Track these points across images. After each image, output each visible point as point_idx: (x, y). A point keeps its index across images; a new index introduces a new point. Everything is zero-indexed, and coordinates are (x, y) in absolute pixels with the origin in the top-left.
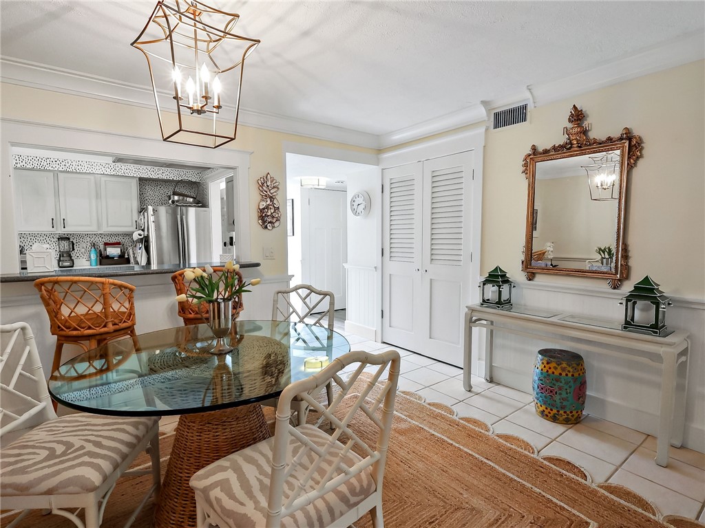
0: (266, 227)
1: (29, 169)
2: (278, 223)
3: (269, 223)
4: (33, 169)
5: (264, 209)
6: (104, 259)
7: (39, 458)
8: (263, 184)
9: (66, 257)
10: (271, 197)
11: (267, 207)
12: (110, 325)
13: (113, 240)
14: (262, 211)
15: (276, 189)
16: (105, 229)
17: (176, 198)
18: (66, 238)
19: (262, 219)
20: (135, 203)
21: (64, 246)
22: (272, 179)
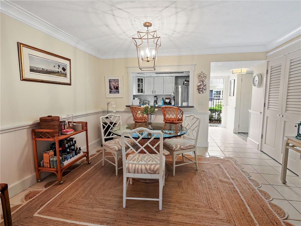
0: (200, 93)
1: (148, 77)
2: (205, 91)
3: (201, 91)
4: (149, 77)
5: (199, 86)
6: (165, 103)
7: (113, 143)
8: (199, 76)
9: (156, 102)
10: (202, 81)
11: (201, 85)
12: (143, 120)
13: (168, 97)
14: (198, 86)
15: (205, 78)
16: (165, 94)
17: (186, 82)
18: (156, 97)
19: (199, 89)
20: (174, 85)
21: (155, 99)
22: (204, 74)
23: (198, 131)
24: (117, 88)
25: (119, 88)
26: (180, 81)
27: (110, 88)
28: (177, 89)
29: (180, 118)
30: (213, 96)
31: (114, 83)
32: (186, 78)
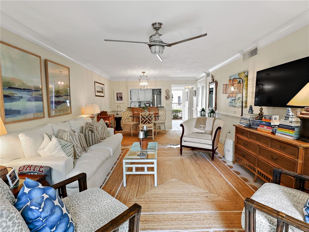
0: (167, 100)
2: (169, 99)
8: (166, 91)
10: (168, 94)
13: (148, 102)
14: (166, 96)
15: (169, 92)
16: (146, 100)
17: (159, 93)
18: (140, 102)
19: (166, 98)
20: (152, 94)
21: (139, 103)
22: (168, 90)
23: (166, 116)
24: (121, 98)
25: (123, 98)
26: (156, 92)
27: (117, 97)
28: (154, 97)
29: (157, 113)
30: (181, 102)
31: (119, 95)
32: (159, 91)
